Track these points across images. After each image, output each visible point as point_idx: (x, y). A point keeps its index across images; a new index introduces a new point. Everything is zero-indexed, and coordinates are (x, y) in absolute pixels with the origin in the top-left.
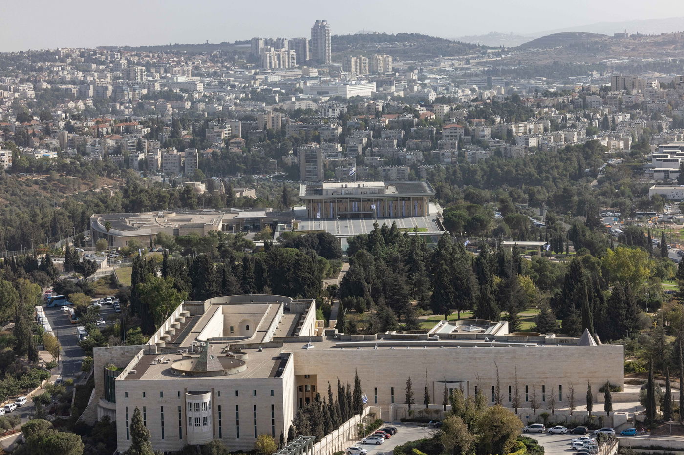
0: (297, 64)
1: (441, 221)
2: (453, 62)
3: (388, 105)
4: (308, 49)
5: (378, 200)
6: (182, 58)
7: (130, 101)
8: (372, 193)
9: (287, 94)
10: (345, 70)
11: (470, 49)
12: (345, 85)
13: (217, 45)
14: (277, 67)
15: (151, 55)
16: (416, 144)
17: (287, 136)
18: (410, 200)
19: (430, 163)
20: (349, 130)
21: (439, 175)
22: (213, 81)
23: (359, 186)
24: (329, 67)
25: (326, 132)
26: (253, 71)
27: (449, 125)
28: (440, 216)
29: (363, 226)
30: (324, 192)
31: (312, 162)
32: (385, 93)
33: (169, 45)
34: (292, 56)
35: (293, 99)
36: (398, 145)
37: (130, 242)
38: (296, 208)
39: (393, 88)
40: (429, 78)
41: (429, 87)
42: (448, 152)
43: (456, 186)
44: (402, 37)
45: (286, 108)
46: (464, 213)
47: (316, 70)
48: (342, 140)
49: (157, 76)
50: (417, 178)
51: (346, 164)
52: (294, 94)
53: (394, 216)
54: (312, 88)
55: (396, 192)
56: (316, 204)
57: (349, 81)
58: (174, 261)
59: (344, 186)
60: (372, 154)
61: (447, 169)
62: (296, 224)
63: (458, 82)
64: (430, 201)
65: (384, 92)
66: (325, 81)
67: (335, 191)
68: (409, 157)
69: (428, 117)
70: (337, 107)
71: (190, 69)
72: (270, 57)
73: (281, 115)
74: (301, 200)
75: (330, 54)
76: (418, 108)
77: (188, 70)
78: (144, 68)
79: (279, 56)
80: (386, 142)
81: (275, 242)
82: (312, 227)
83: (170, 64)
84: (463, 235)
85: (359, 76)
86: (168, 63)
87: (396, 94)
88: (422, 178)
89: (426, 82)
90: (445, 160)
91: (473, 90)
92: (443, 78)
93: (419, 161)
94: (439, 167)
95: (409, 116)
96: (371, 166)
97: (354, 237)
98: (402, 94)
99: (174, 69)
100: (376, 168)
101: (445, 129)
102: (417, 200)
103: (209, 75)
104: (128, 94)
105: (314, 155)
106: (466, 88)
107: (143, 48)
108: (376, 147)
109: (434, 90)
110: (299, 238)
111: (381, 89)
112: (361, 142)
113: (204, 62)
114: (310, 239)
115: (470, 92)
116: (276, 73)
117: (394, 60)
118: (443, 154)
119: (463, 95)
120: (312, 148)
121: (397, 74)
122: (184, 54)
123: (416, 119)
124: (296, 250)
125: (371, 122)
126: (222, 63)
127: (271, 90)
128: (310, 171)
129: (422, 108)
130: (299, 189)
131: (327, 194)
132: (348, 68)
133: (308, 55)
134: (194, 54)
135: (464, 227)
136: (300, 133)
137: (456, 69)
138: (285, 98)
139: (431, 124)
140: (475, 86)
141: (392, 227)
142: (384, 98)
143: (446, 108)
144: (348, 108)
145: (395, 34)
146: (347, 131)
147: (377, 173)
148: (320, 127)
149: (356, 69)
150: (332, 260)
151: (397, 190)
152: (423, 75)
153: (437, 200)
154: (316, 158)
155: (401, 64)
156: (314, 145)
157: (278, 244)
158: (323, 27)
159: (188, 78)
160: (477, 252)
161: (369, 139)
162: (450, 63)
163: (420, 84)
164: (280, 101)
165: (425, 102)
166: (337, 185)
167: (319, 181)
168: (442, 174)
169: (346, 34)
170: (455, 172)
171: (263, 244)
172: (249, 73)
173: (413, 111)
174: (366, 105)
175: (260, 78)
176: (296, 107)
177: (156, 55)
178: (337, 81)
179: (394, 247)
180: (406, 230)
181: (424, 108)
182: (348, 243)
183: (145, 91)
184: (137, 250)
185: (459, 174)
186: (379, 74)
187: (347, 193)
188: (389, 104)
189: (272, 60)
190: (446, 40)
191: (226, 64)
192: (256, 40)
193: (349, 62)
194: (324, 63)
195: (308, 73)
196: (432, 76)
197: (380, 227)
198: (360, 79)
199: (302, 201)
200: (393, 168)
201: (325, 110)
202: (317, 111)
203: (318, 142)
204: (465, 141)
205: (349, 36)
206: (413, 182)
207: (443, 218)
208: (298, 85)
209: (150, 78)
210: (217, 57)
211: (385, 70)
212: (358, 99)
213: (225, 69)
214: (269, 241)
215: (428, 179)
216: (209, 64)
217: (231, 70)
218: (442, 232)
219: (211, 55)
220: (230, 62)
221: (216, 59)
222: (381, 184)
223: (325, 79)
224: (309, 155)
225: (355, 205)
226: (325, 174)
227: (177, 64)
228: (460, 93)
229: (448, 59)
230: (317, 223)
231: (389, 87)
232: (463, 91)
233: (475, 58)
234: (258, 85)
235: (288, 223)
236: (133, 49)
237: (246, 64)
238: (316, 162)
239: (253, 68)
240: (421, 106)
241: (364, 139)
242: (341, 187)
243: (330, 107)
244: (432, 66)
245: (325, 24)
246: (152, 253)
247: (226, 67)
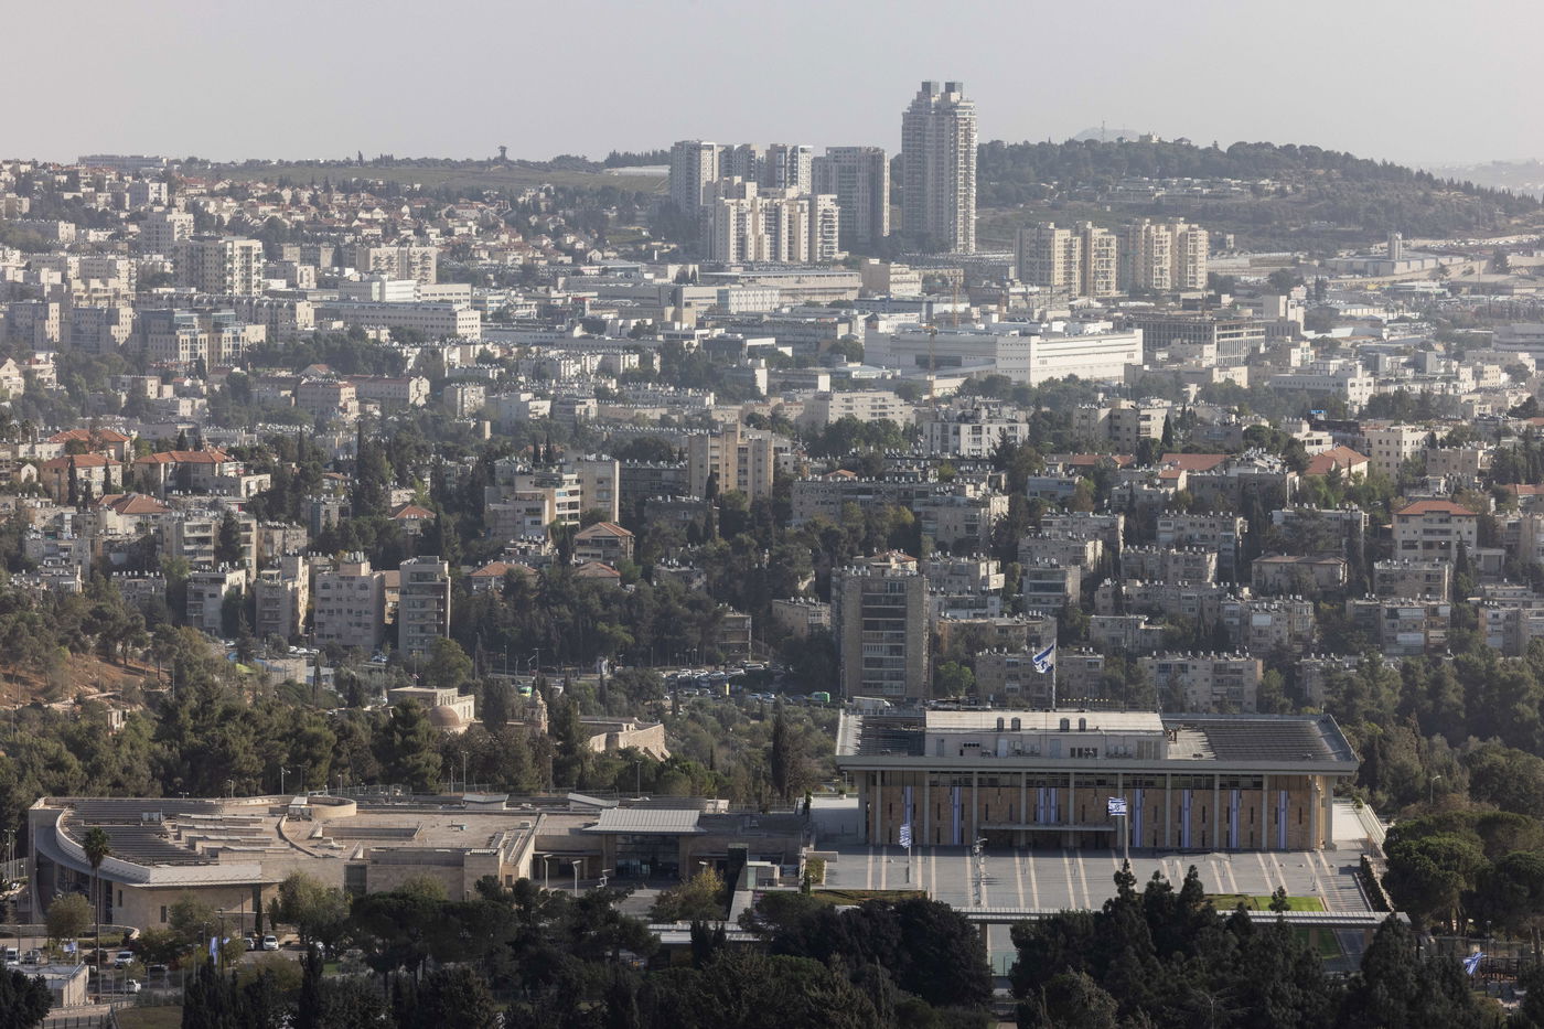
0: (841, 249)
1: (1378, 872)
2: (1445, 261)
3: (1187, 420)
4: (886, 194)
5: (1138, 783)
6: (405, 209)
7: (198, 370)
8: (1116, 755)
9: (799, 362)
10: (1025, 278)
11: (1510, 215)
12: (1025, 334)
13: (539, 166)
14: (766, 257)
15: (287, 194)
16: (1290, 571)
17: (795, 521)
18: (1258, 785)
19: (1342, 648)
20: (1033, 508)
21: (1375, 695)
22: (520, 300)
23: (1065, 724)
24: (964, 266)
25: (945, 515)
26: (673, 270)
27: (1418, 501)
28: (1376, 854)
29: (1076, 881)
30: (930, 745)
31: (889, 625)
32: (1176, 373)
33: (355, 158)
34: (826, 216)
35: (824, 383)
36: (1221, 575)
37: (178, 910)
38: (817, 803)
39: (1210, 354)
40: (1351, 320)
41: (1345, 354)
42: (1412, 607)
43: (1437, 739)
44: (1250, 159)
45: (793, 413)
46: (1467, 846)
47: (914, 275)
48: (1004, 546)
49: (307, 276)
50: (1289, 702)
51: (1019, 638)
52: (827, 364)
53: (1197, 844)
54: (897, 342)
55: (1208, 755)
56: (896, 790)
57: (1042, 318)
58: (346, 987)
59: (1008, 725)
60: (1120, 604)
61: (1406, 670)
62: (816, 864)
63: (1459, 339)
64: (1338, 794)
65: (1175, 366)
66: (948, 319)
67: (971, 743)
68: (1260, 620)
69: (1338, 469)
70: (991, 419)
71: (433, 252)
72: (741, 217)
73: (776, 441)
74: (840, 773)
75: (968, 214)
76: (1303, 432)
77: (424, 257)
78: (257, 245)
79: (774, 216)
80: (1176, 559)
81: (733, 931)
82: (876, 875)
83: (357, 231)
84: (1461, 928)
85: (1081, 301)
86: (349, 230)
87: (1218, 377)
88: (1310, 703)
89: (1338, 333)
90: (1400, 637)
91: (1517, 373)
92: (1401, 319)
93: (1298, 638)
94: (1374, 664)
95: (1266, 463)
96: (1113, 650)
97: (1040, 923)
98: (1241, 376)
99: (374, 252)
100: (1132, 658)
101: (1404, 519)
102: (1288, 789)
103: (505, 280)
104: (194, 341)
105: (895, 600)
106: (1491, 361)
107: (255, 168)
108: (1135, 576)
109: (1366, 367)
110: (826, 917)
111: (1161, 356)
112: (1078, 558)
113: (487, 228)
114: (866, 924)
115: (1505, 377)
116: (763, 281)
117: (1217, 246)
118: (1393, 613)
119: (1478, 391)
120: (889, 573)
121: (1226, 299)
122: (412, 195)
123: (1293, 477)
124: (816, 965)
125: (1118, 481)
126: (557, 234)
127: (740, 344)
128: (879, 662)
129: (1317, 435)
130: (832, 727)
131: (940, 753)
132: (1036, 268)
133: (886, 214)
134: (450, 196)
135: (1466, 897)
136: (844, 516)
137: (1454, 288)
138: (791, 376)
139: (1352, 495)
140: (1524, 357)
141: (1185, 889)
142: (1172, 388)
143: (1411, 438)
144: (1033, 423)
145: (1224, 148)
146: (1025, 514)
147: (1134, 678)
148: (924, 494)
149: (1069, 275)
150: (951, 1009)
151: (1211, 746)
152: (1326, 307)
153: (1365, 791)
154: (903, 614)
155: (1243, 260)
156: (898, 563)
157: (744, 937)
158: (947, 110)
159: (425, 289)
160: (1512, 998)
161: (1110, 546)
162: (1431, 264)
163: (1314, 343)
164: (772, 389)
165: (1332, 412)
166: (985, 720)
167: (914, 700)
168: (1385, 691)
169: (1034, 141)
170: (1437, 686)
171: (686, 938)
172: (657, 276)
173: (1284, 442)
174: (1104, 413)
175: (700, 296)
176: (835, 413)
177: (305, 195)
178: (995, 318)
179: (1193, 966)
180: (1242, 903)
181: (1325, 436)
182: (1017, 943)
183: (256, 334)
184: (204, 939)
185: (1454, 694)
186: (1156, 296)
187: (1018, 753)
188: (1192, 414)
189: (749, 231)
190: (1420, 174)
191: (570, 239)
192: (687, 155)
193: (1043, 246)
194: (945, 247)
195: (885, 288)
196: (1361, 312)
197: (1139, 888)
198: (1082, 317)
199: (843, 776)
200: (1198, 662)
201: (945, 429)
202: (912, 433)
203: (915, 551)
204: (1480, 565)
205: (1045, 148)
206: (1275, 718)
207: (1387, 863)
208: (842, 330)
209: (279, 285)
210: (537, 211)
211: (1181, 285)
212: (1072, 390)
213: (568, 260)
214: (712, 926)
215: (1331, 708)
216: (505, 238)
217: (591, 263)
218: (1381, 917)
219: (514, 203)
220: (587, 232)
221: (534, 220)
222: (1151, 722)
223: (948, 308)
224: (875, 600)
225: (1048, 800)
226: (937, 676)
227: (385, 231)
228: (1467, 381)
229: (1424, 249)
230: (898, 863)
231: (1197, 346)
232: (1478, 375)
233: (1527, 249)
234: (689, 322)
235: (788, 859)
236: (220, 171)
237: (647, 240)
238: (901, 625)
239: (673, 258)
240: (1316, 426)
241: (1090, 545)
242: (994, 725)
243: (964, 419)
244: (1363, 273)
245: (954, 97)
246: (257, 954)
247: (570, 251)
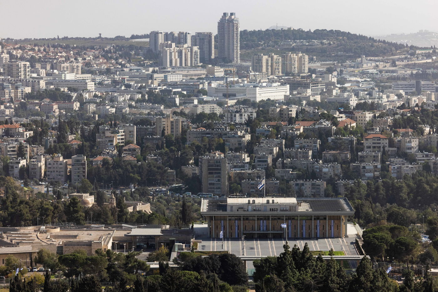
0: (200, 62)
1: (361, 244)
2: (378, 63)
3: (303, 111)
4: (213, 46)
5: (290, 218)
6: (72, 52)
7: (11, 101)
8: (283, 210)
9: (189, 96)
10: (255, 70)
11: (397, 50)
12: (255, 87)
13: (111, 39)
14: (178, 65)
15: (36, 48)
16: (334, 155)
17: (188, 143)
18: (325, 219)
19: (349, 178)
20: (258, 138)
21: (359, 192)
22: (106, 79)
23: (268, 201)
24: (237, 67)
25: (232, 140)
26: (151, 69)
27: (371, 135)
28: (360, 238)
29: (272, 248)
30: (228, 208)
31: (216, 173)
32: (299, 98)
33: (56, 37)
34: (196, 53)
35: (196, 102)
36: (313, 157)
37: (8, 260)
38: (196, 226)
39: (309, 92)
40: (350, 81)
41: (349, 91)
42: (370, 166)
43: (378, 204)
44: (320, 34)
45: (187, 111)
46: (386, 235)
47: (222, 70)
48: (250, 148)
49: (43, 72)
50: (334, 194)
51: (255, 176)
52: (197, 96)
53: (307, 236)
54: (217, 90)
55: (310, 210)
56: (219, 222)
57: (260, 82)
58: (57, 282)
59: (251, 202)
60: (284, 166)
61: (368, 184)
62: (195, 244)
63: (382, 87)
64: (348, 221)
65: (299, 96)
66: (232, 83)
67: (241, 207)
68: (325, 170)
69: (347, 125)
70: (245, 112)
71: (80, 65)
72: (171, 53)
73: (181, 119)
74: (202, 217)
75: (238, 52)
76: (337, 114)
77: (77, 67)
78: (28, 64)
79: (180, 53)
80: (300, 152)
81: (171, 264)
82: (213, 247)
83: (57, 59)
84: (386, 261)
85: (271, 77)
86: (55, 59)
87: (312, 99)
88: (340, 194)
89: (346, 85)
90: (366, 174)
91: (399, 96)
92: (365, 81)
93: (336, 175)
94: (359, 182)
95: (326, 124)
96: (282, 179)
97: (261, 260)
98: (318, 98)
99: (62, 65)
100: (288, 182)
101: (367, 139)
102: (334, 220)
103: (101, 73)
104: (10, 92)
105: (218, 166)
106: (392, 93)
107: (26, 40)
108: (288, 158)
109: (355, 95)
110: (199, 259)
111: (295, 92)
112: (271, 152)
113: (96, 57)
114: (210, 261)
115: (396, 98)
116: (177, 72)
117: (311, 60)
118: (364, 167)
119: (388, 101)
120: (216, 158)
121: (314, 76)
122: (74, 48)
123: (334, 128)
124: (196, 274)
125: (283, 130)
126: (116, 59)
127: (171, 91)
128: (213, 184)
129: (341, 115)
130: (200, 203)
131: (232, 210)
132: (257, 67)
133: (213, 52)
134: (85, 48)
135: (387, 251)
136: (203, 141)
137: (381, 71)
138: (186, 99)
139: (351, 133)
140: (401, 92)
141: (304, 249)
142: (298, 102)
143: (369, 116)
144: (257, 113)
145: (312, 31)
146: (255, 139)
147: (289, 188)
148: (226, 134)
149: (267, 69)
150: (236, 286)
151: (311, 207)
152: (343, 78)
153: (357, 220)
154: (220, 170)
155: (318, 64)
156: (218, 155)
157: (174, 266)
158: (231, 21)
159: (78, 76)
160: (401, 280)
161: (281, 149)
162: (374, 64)
163: (340, 88)
164: (180, 104)
165: (345, 109)
166: (244, 201)
167: (223, 195)
168: (362, 190)
169: (257, 30)
170: (377, 189)
171: (158, 266)
172: (146, 71)
173: (331, 118)
174: (278, 110)
175: (159, 77)
176: (199, 111)
177: (42, 49)
178: (246, 82)
179: (307, 272)
180: (320, 253)
181: (343, 115)
182: (255, 266)
183: (28, 90)
184: (15, 269)
185: (382, 192)
186: (293, 75)
187: (255, 210)
188: (304, 110)
189: (173, 57)
190: (370, 38)
191: (120, 61)
192: (154, 35)
193: (260, 61)
194: (231, 61)
195: (213, 73)
196: (353, 79)
197: (290, 250)
198: (272, 81)
199: (202, 218)
200: (307, 183)
201: (231, 115)
202: (222, 116)
203: (223, 151)
204: (389, 153)
205: (260, 32)
206: (330, 199)
207: (363, 241)
208: (201, 86)
209: (35, 75)
210: (111, 53)
211: (300, 71)
212: (269, 103)
213: (120, 67)
214: (165, 263)
215: (346, 196)
216: (101, 60)
217: (127, 67)
218: (361, 257)
219: (104, 50)
220: (125, 58)
221: (109, 55)
222: (293, 200)
223: (232, 79)
224: (212, 166)
225: (264, 224)
226: (230, 188)
227: (66, 59)
228: (385, 99)
229: (370, 60)
230: (220, 243)
231: (305, 90)
232: (388, 97)
233: (402, 60)
234: (156, 85)
235: (187, 243)
236: (16, 42)
237: (143, 61)
238: (220, 173)
239: (151, 66)
240: (341, 113)
241: (275, 148)
242: (247, 202)
243: (237, 112)
244: (354, 67)
245: (233, 17)
246: (31, 273)
247: (120, 64)
